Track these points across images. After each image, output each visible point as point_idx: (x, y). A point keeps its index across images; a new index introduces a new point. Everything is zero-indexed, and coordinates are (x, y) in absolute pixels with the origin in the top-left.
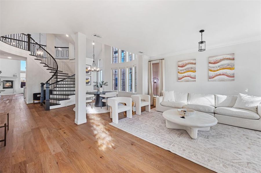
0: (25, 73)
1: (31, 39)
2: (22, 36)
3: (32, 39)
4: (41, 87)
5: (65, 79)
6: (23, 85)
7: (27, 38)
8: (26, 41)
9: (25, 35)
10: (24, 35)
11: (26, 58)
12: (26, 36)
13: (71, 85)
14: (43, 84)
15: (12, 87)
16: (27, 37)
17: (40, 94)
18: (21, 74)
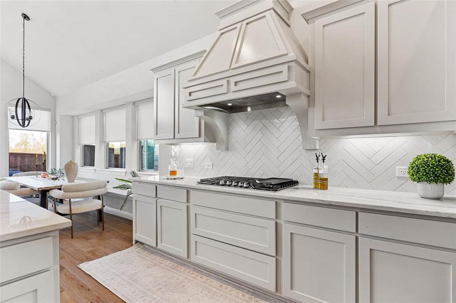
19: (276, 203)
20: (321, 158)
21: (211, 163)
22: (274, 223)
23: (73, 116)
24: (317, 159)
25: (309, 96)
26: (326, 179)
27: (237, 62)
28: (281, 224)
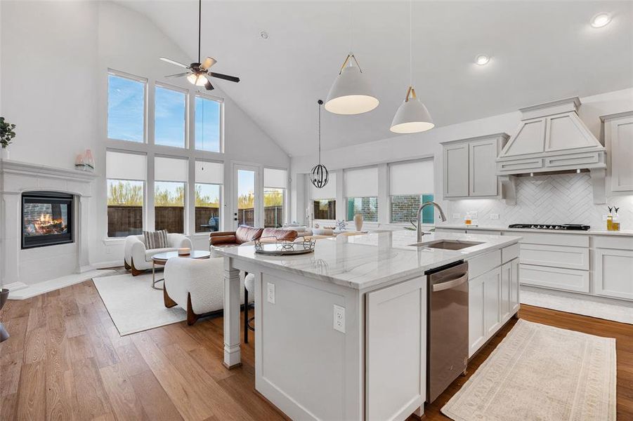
15: (67, 235)
19: (590, 238)
20: (613, 210)
21: (497, 215)
22: (588, 250)
23: (305, 175)
24: (611, 210)
25: (606, 169)
26: (618, 224)
27: (549, 147)
28: (593, 251)
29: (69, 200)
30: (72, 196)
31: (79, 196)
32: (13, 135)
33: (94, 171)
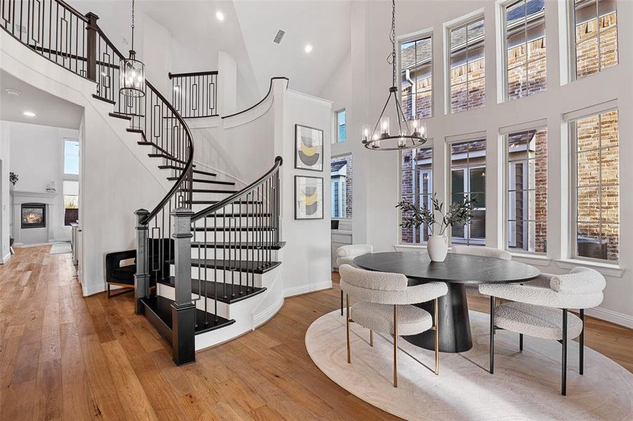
0: (77, 181)
1: (98, 34)
2: (68, 18)
3: (102, 34)
4: (139, 228)
5: (217, 205)
6: (71, 216)
7: (86, 31)
8: (80, 55)
9: (79, 16)
10: (74, 17)
11: (82, 109)
12: (81, 21)
13: (244, 233)
14: (145, 217)
15: (42, 223)
16: (86, 25)
17: (131, 254)
18: (66, 184)
29: (43, 207)
30: (45, 205)
31: (48, 205)
32: (17, 179)
33: (56, 192)
